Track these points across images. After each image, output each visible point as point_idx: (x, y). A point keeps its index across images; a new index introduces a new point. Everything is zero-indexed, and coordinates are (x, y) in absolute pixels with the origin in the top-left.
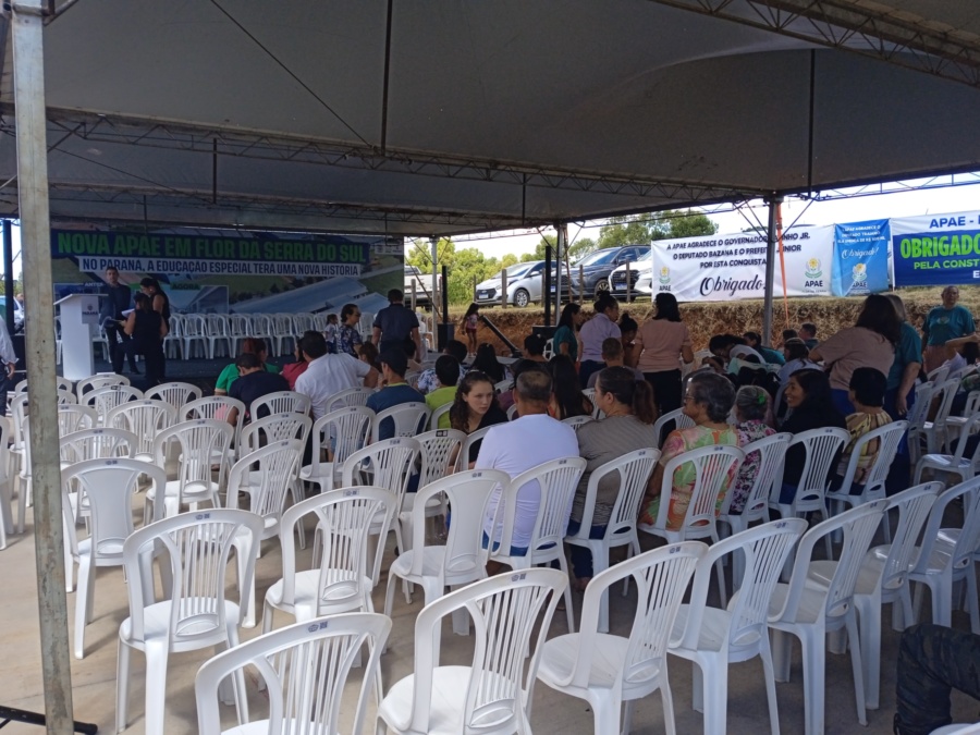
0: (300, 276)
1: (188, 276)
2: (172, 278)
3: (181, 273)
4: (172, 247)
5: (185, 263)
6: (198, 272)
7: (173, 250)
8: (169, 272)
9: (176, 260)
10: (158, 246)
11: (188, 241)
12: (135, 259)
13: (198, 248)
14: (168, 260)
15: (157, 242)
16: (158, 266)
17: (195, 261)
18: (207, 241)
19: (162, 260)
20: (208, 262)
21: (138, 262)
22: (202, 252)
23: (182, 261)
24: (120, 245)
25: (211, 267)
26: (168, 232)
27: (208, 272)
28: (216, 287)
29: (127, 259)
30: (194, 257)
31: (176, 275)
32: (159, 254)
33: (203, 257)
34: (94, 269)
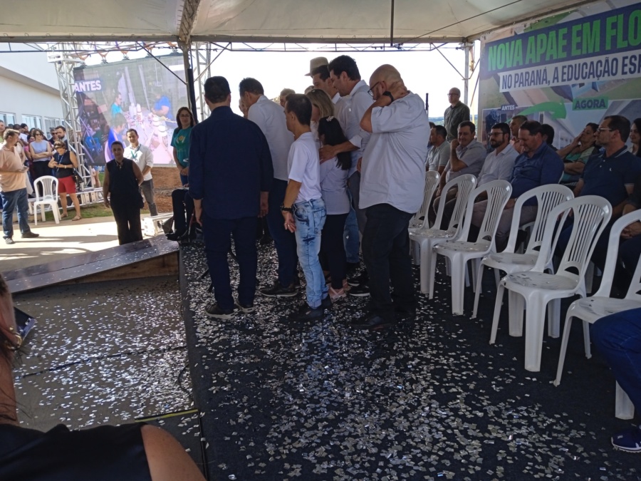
1: (594, 86)
2: (576, 92)
3: (585, 81)
4: (579, 39)
5: (592, 63)
6: (606, 78)
7: (579, 46)
8: (574, 81)
9: (581, 61)
10: (565, 42)
11: (597, 23)
12: (542, 67)
13: (610, 33)
14: (573, 63)
15: (565, 37)
16: (563, 73)
17: (603, 58)
18: (621, 17)
19: (567, 63)
20: (619, 56)
21: (545, 70)
22: (614, 39)
23: (588, 60)
24: (531, 52)
25: (624, 65)
26: (576, 16)
27: (619, 76)
28: (628, 101)
29: (535, 69)
30: (603, 52)
31: (581, 85)
32: (564, 55)
33: (615, 50)
34: (509, 87)
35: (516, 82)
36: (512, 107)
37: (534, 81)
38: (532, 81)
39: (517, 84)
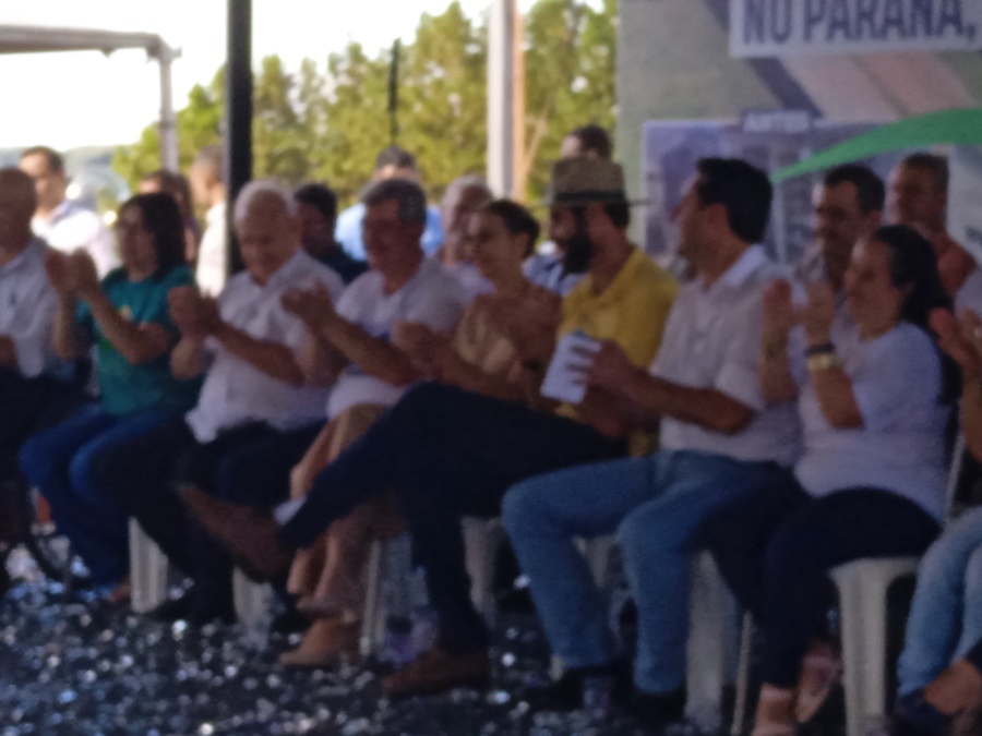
34: (781, 38)
35: (811, 21)
36: (796, 122)
37: (898, 22)
38: (888, 22)
39: (820, 30)
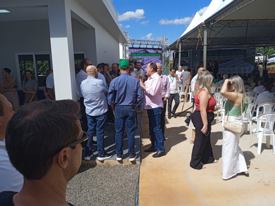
0: (227, 59)
25: (207, 58)
